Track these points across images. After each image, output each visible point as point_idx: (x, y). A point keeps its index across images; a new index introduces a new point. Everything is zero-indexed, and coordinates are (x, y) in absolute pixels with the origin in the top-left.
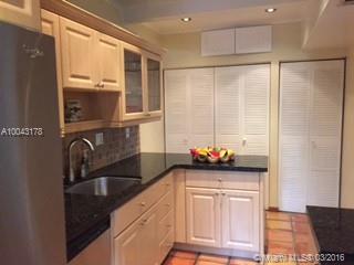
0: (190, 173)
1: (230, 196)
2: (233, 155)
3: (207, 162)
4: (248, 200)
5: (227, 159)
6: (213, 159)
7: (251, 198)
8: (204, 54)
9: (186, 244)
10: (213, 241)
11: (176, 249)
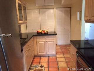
0: (38, 37)
1: (48, 42)
2: (48, 32)
3: (42, 34)
4: (52, 42)
5: (46, 33)
6: (43, 33)
7: (53, 41)
8: (36, 5)
9: (38, 55)
10: (44, 53)
11: (35, 56)
